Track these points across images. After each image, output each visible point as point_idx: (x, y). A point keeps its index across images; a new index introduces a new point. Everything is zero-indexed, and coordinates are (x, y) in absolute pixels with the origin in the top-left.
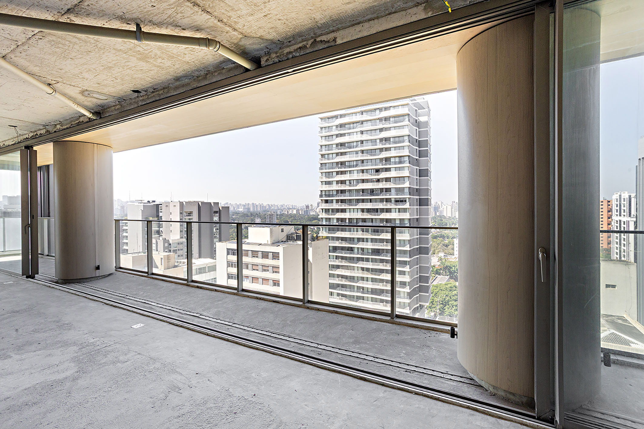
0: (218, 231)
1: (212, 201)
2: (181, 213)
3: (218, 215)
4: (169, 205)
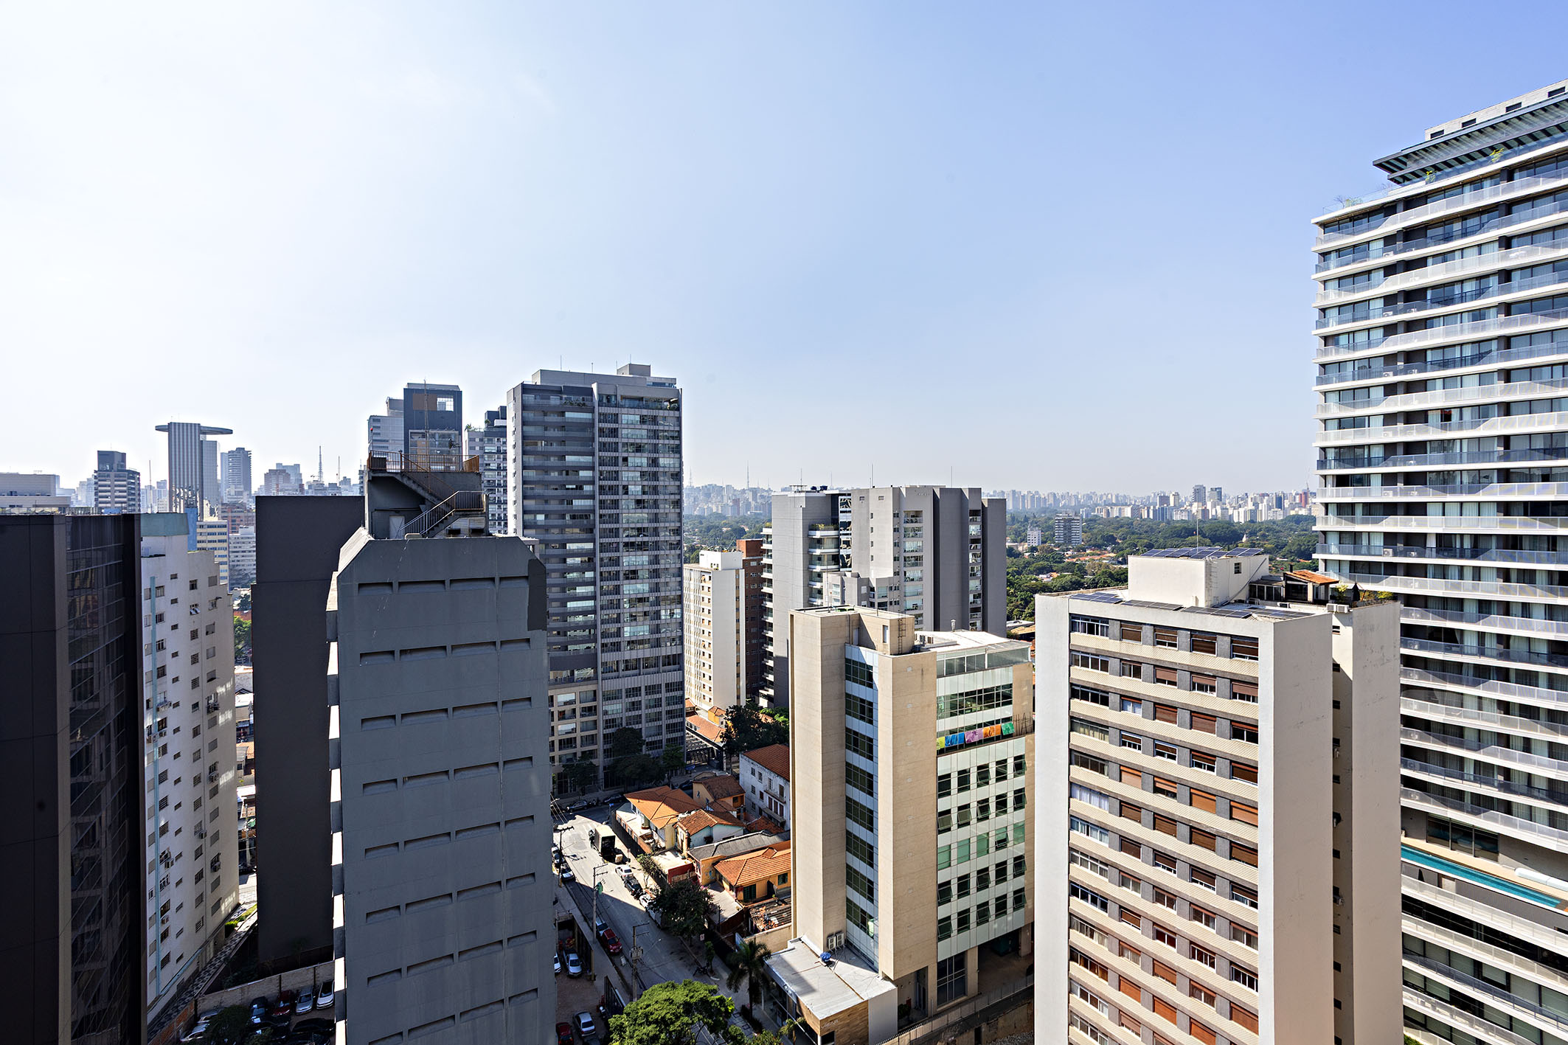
0: (979, 560)
2: (896, 515)
3: (979, 518)
4: (868, 496)
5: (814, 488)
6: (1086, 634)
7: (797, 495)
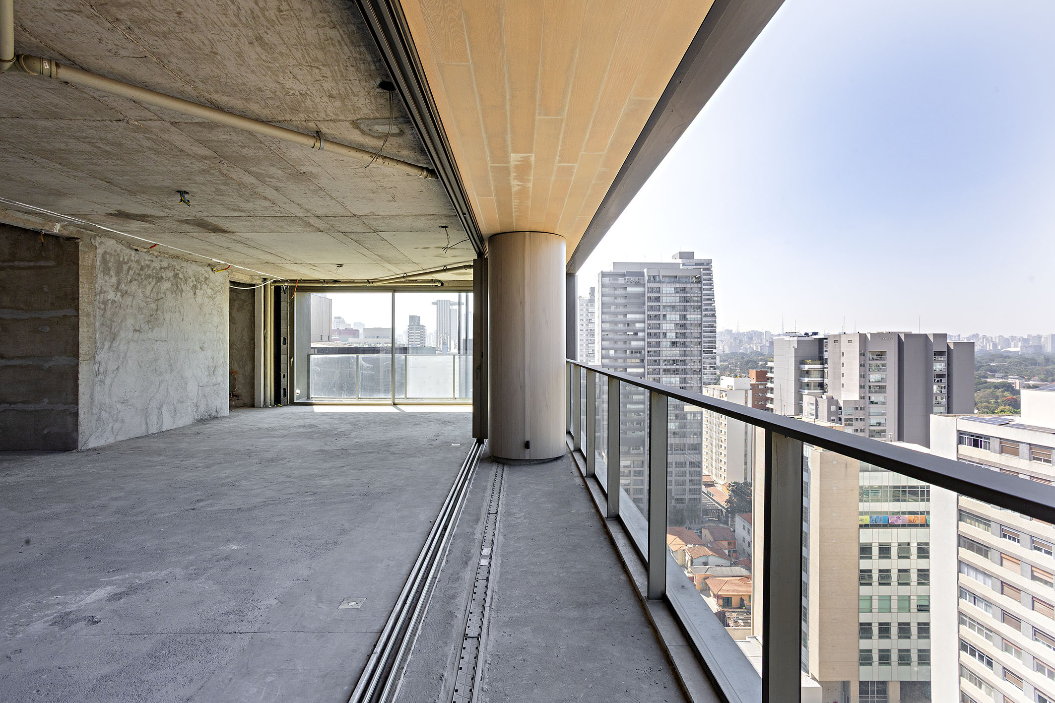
0: (944, 391)
1: (929, 331)
2: (862, 354)
3: (944, 358)
4: (840, 340)
5: (806, 334)
6: (972, 447)
7: (792, 338)
